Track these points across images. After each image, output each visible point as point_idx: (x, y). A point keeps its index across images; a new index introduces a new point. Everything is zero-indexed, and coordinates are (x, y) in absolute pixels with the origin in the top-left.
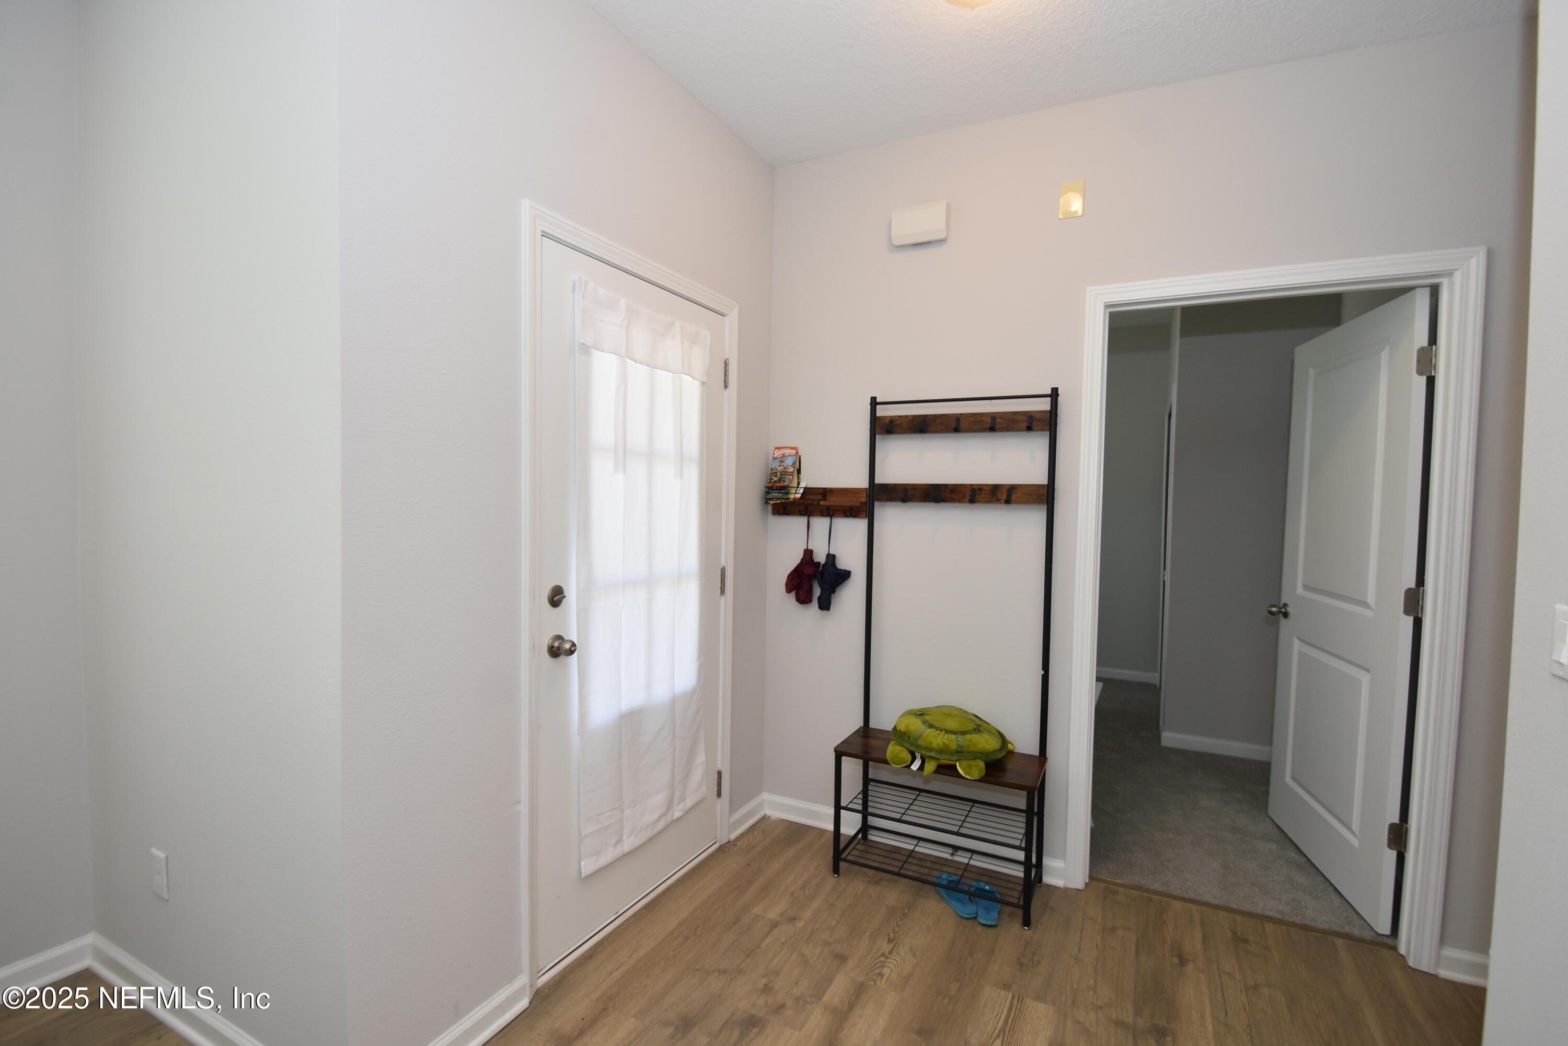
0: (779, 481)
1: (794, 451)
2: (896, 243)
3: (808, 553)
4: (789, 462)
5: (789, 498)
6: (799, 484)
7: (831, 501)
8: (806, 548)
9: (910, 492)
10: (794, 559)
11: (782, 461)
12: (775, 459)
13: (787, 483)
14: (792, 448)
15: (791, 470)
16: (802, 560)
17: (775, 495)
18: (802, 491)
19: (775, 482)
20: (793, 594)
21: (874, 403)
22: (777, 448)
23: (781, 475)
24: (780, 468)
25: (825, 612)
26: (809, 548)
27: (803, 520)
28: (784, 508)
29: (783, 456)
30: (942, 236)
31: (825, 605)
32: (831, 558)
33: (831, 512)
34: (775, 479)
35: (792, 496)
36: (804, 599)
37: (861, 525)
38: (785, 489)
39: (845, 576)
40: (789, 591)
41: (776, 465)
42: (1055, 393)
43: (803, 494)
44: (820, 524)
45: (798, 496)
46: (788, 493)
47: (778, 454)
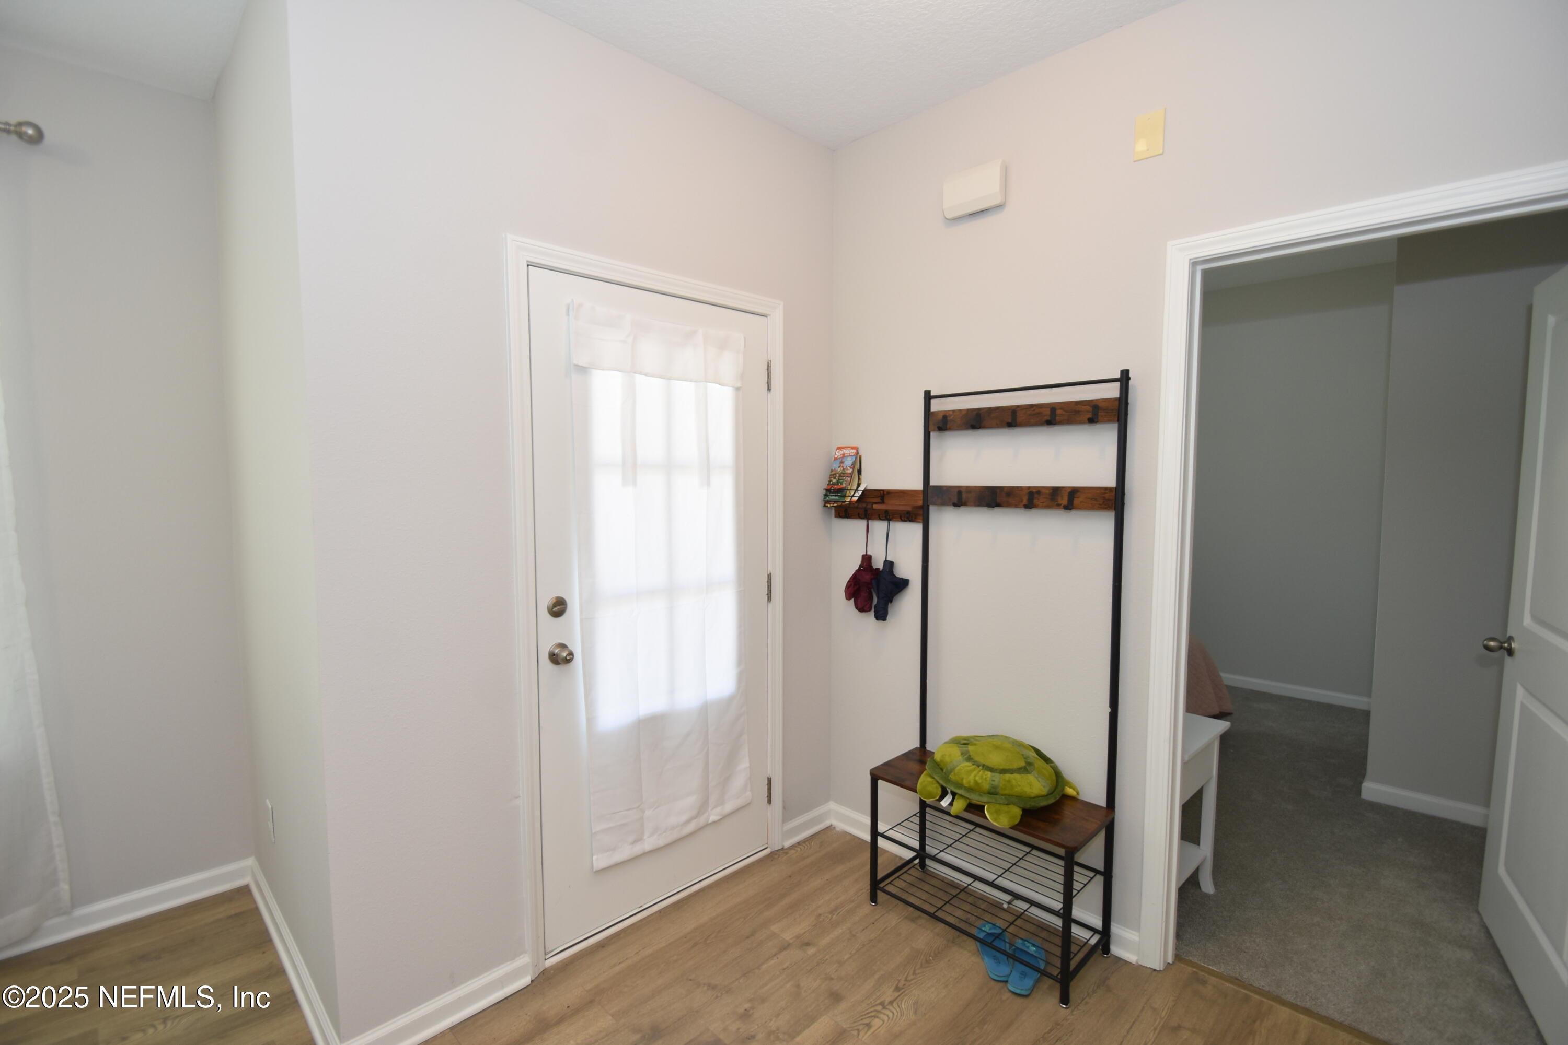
0: (837, 483)
1: (854, 451)
2: (950, 215)
3: (867, 559)
4: (848, 462)
5: (845, 502)
6: (859, 485)
7: (890, 505)
8: (865, 553)
9: (964, 496)
10: (853, 565)
11: (842, 462)
12: (836, 459)
13: (844, 486)
14: (852, 448)
15: (850, 471)
16: (861, 566)
17: (833, 498)
18: (860, 493)
19: (834, 484)
20: (852, 600)
21: (928, 397)
22: (839, 448)
23: (840, 476)
24: (839, 469)
25: (881, 622)
26: (868, 553)
27: (862, 524)
28: (845, 512)
29: (844, 456)
30: (997, 201)
31: (881, 616)
32: (889, 565)
33: (888, 516)
34: (834, 481)
35: (848, 499)
36: (862, 608)
37: (915, 529)
38: (841, 492)
39: (903, 584)
40: (848, 598)
41: (836, 466)
42: (1125, 378)
43: (860, 498)
44: (879, 527)
45: (855, 499)
46: (845, 496)
47: (839, 454)
